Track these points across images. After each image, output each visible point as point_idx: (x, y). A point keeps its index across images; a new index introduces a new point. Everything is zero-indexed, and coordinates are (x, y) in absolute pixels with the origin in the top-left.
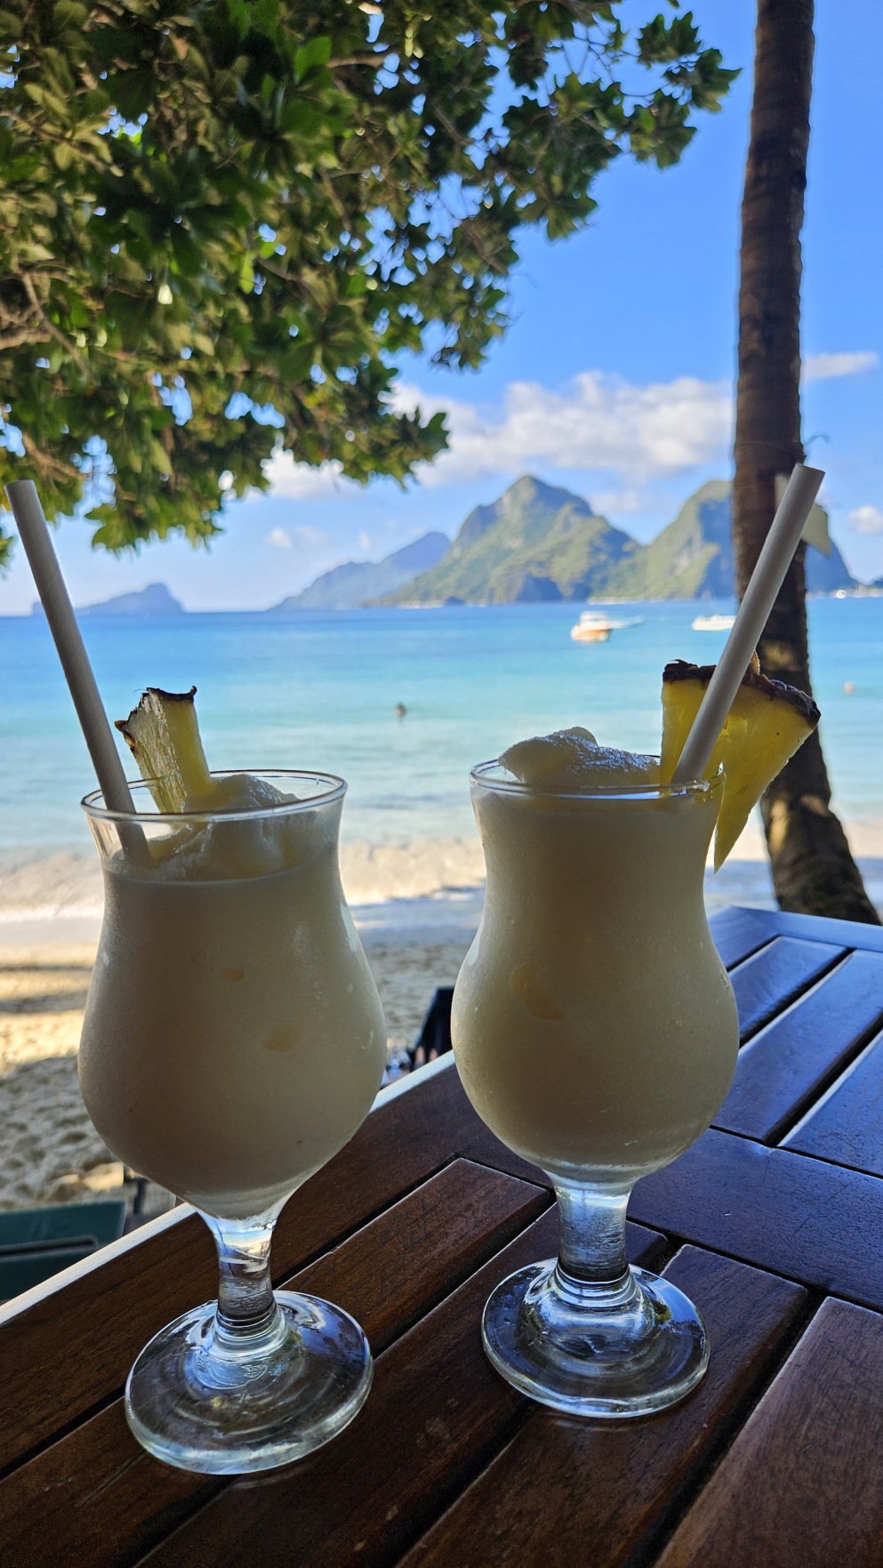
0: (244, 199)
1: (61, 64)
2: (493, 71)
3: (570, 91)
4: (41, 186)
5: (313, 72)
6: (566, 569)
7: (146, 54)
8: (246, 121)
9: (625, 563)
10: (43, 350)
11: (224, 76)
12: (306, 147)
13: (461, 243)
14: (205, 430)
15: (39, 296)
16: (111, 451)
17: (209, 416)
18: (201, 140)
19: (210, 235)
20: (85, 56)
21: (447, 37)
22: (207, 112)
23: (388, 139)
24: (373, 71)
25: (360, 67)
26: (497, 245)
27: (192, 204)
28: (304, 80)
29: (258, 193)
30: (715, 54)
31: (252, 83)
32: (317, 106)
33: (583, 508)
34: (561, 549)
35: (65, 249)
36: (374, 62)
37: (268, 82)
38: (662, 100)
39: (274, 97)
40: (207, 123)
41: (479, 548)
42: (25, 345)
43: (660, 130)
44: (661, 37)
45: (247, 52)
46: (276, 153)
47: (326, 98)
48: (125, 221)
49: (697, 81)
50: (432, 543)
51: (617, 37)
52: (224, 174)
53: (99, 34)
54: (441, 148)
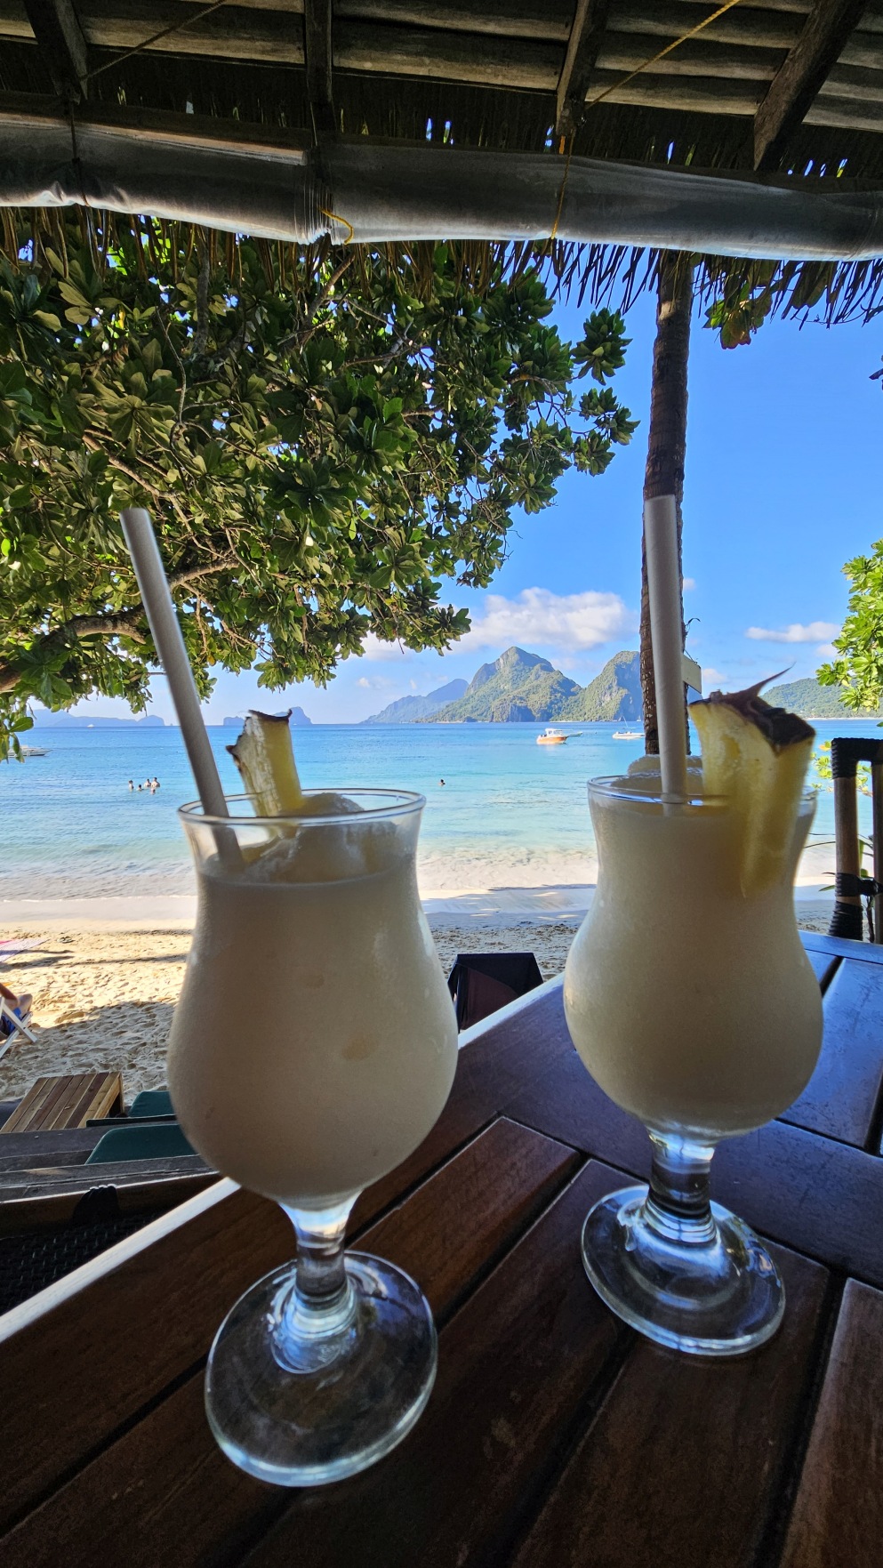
0: (352, 485)
1: (251, 413)
2: (497, 420)
3: (542, 429)
4: (238, 480)
5: (392, 417)
6: (537, 702)
7: (298, 406)
8: (355, 443)
9: (572, 699)
10: (235, 573)
11: (343, 418)
12: (387, 457)
13: (477, 514)
14: (326, 618)
15: (234, 543)
16: (271, 630)
17: (329, 610)
18: (329, 453)
19: (334, 504)
20: (264, 408)
21: (471, 399)
22: (333, 438)
23: (437, 457)
24: (429, 419)
25: (420, 417)
26: (498, 514)
27: (324, 487)
28: (388, 422)
29: (361, 482)
30: (625, 411)
31: (359, 422)
32: (395, 435)
33: (547, 667)
34: (534, 690)
35: (250, 515)
36: (430, 414)
37: (367, 421)
38: (594, 436)
39: (371, 429)
40: (334, 444)
41: (485, 689)
42: (225, 570)
43: (592, 452)
44: (594, 400)
45: (356, 405)
46: (371, 459)
47: (401, 431)
48: (286, 496)
49: (615, 426)
50: (456, 686)
51: (569, 400)
52: (342, 472)
53: (271, 397)
54: (466, 461)
